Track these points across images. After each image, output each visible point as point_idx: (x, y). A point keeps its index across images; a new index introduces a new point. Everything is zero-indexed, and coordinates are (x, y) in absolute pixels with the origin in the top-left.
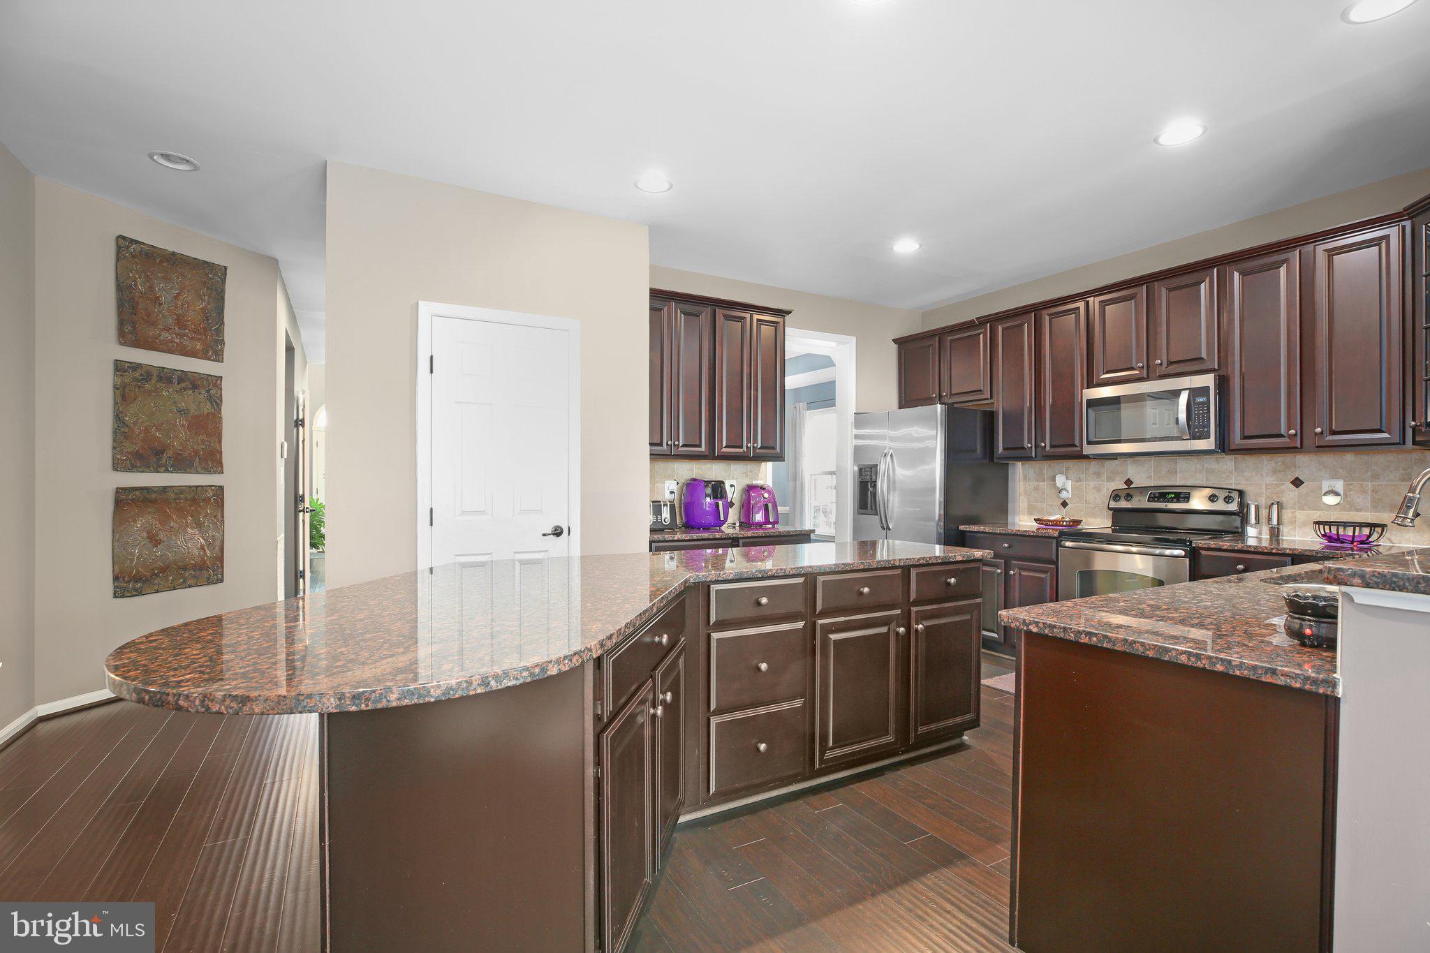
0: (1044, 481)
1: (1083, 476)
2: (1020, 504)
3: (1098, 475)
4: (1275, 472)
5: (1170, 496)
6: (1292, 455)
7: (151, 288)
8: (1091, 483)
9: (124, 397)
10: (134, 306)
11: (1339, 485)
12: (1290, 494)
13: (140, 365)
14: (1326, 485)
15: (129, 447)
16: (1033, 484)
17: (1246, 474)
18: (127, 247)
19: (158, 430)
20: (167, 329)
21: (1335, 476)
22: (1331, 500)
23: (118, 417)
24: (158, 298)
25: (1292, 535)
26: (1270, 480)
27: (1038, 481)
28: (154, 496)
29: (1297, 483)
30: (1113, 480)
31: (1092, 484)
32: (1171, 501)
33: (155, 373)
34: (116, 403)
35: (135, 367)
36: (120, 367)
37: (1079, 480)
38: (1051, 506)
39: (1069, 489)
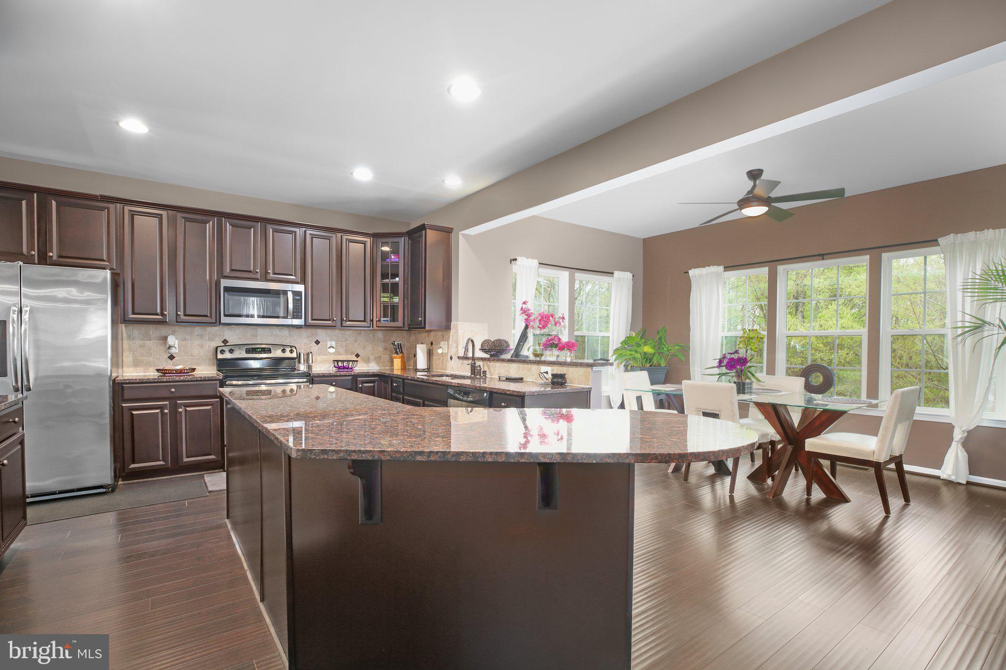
0: (151, 340)
1: (188, 337)
2: (124, 359)
3: (201, 336)
4: (308, 337)
5: (258, 350)
6: (315, 329)
8: (195, 342)
11: (334, 344)
12: (315, 348)
14: (329, 344)
16: (138, 342)
17: (294, 338)
21: (331, 340)
22: (332, 350)
25: (316, 368)
26: (305, 341)
27: (143, 340)
29: (317, 342)
30: (213, 340)
31: (197, 342)
32: (260, 352)
37: (185, 340)
38: (159, 359)
39: (176, 346)
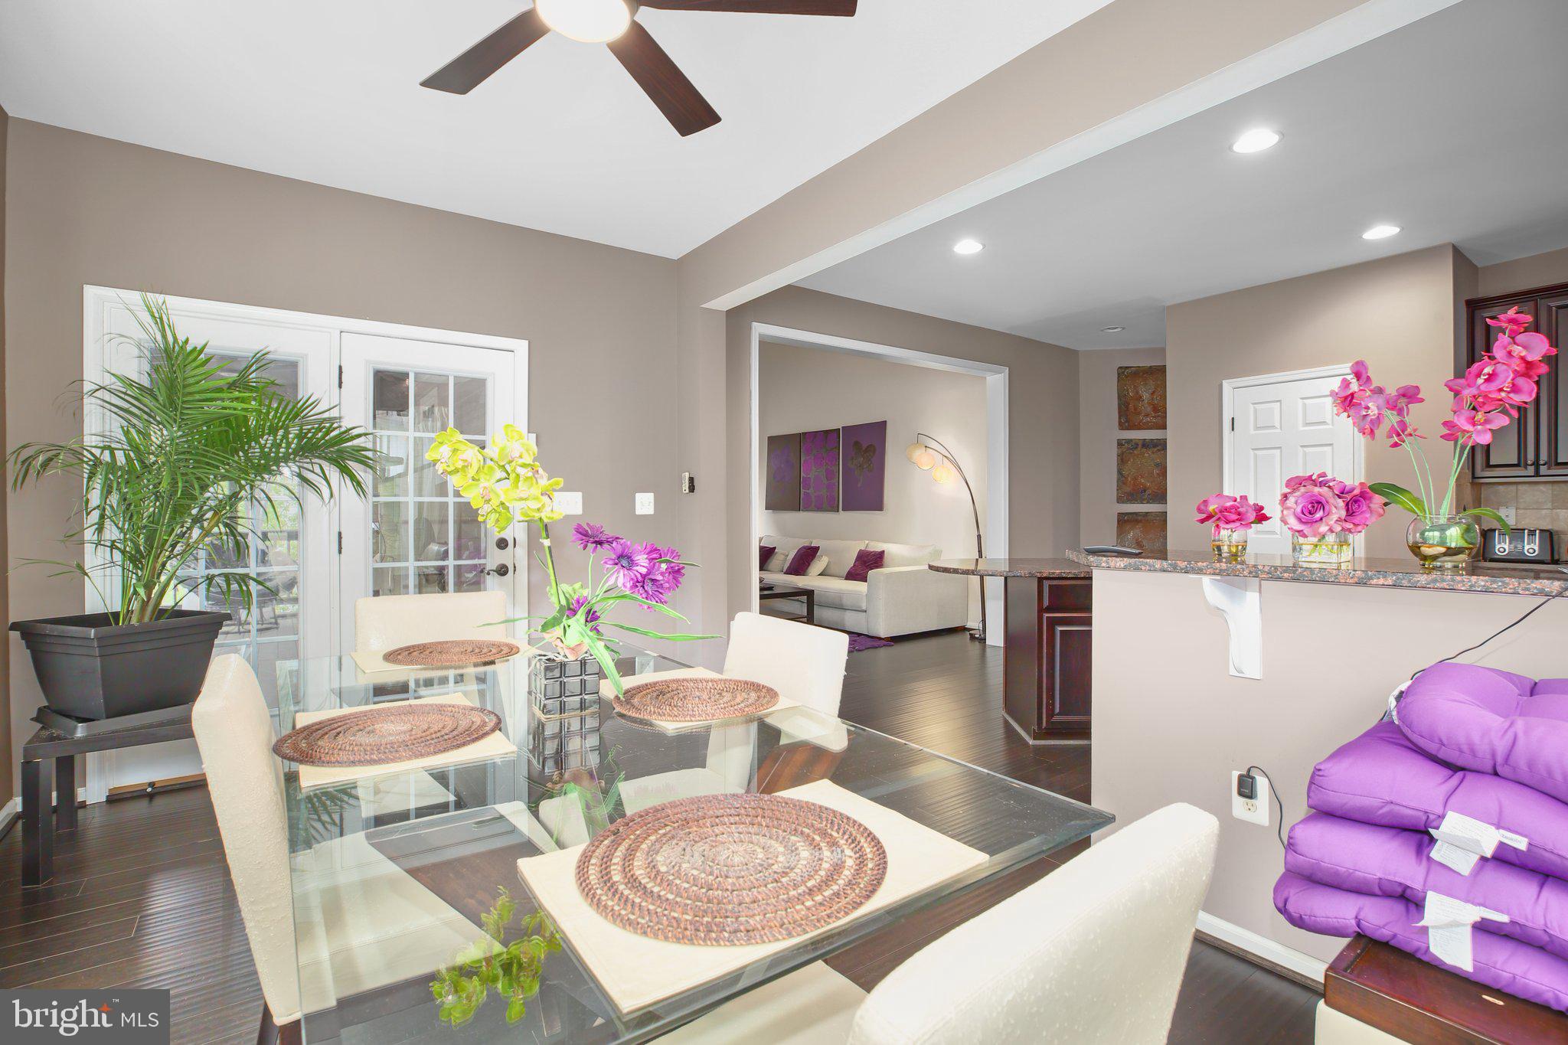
7: (1137, 392)
9: (1122, 459)
10: (1127, 405)
13: (1131, 440)
15: (1128, 489)
18: (1123, 373)
19: (1142, 477)
20: (1147, 415)
23: (1120, 472)
24: (1141, 397)
28: (1140, 518)
33: (1140, 443)
34: (1118, 464)
35: (1129, 441)
36: (1120, 443)
